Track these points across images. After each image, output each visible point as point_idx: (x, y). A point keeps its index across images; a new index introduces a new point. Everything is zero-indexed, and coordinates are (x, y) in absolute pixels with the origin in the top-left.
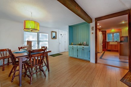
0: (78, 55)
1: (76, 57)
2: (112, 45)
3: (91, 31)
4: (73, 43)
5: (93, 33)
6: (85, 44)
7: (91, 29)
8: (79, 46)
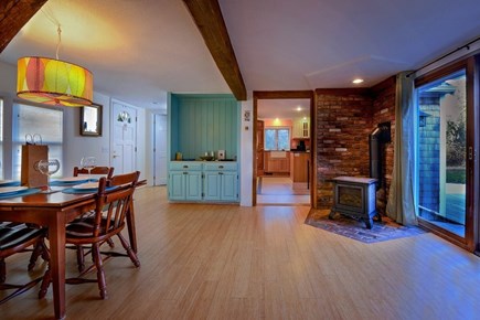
0: (205, 192)
1: (200, 198)
2: (275, 160)
3: (244, 124)
4: (180, 156)
5: (247, 128)
6: (223, 158)
7: (243, 117)
8: (207, 164)
